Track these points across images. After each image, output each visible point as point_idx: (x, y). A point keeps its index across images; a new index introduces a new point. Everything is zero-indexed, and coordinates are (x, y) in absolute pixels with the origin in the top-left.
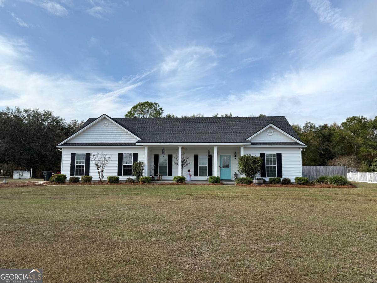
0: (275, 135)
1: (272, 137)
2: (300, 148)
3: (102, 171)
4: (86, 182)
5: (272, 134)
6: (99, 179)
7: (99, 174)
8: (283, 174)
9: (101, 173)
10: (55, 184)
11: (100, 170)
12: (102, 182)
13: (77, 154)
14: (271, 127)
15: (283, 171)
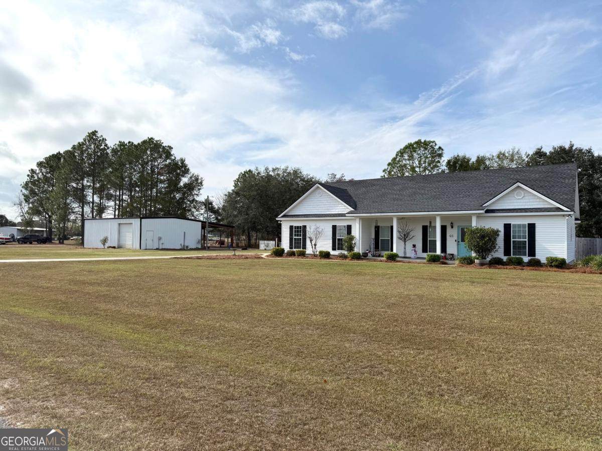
0: (527, 198)
1: (522, 201)
2: (564, 216)
3: (315, 245)
4: (300, 255)
5: (523, 196)
6: (312, 253)
7: (312, 247)
8: (536, 253)
9: (314, 247)
10: (273, 257)
11: (313, 243)
12: (315, 256)
13: (295, 227)
14: (519, 187)
15: (536, 248)
